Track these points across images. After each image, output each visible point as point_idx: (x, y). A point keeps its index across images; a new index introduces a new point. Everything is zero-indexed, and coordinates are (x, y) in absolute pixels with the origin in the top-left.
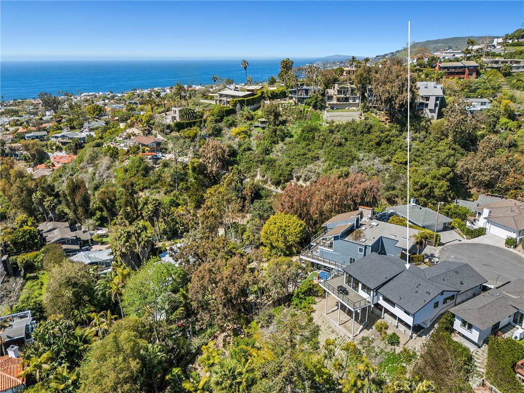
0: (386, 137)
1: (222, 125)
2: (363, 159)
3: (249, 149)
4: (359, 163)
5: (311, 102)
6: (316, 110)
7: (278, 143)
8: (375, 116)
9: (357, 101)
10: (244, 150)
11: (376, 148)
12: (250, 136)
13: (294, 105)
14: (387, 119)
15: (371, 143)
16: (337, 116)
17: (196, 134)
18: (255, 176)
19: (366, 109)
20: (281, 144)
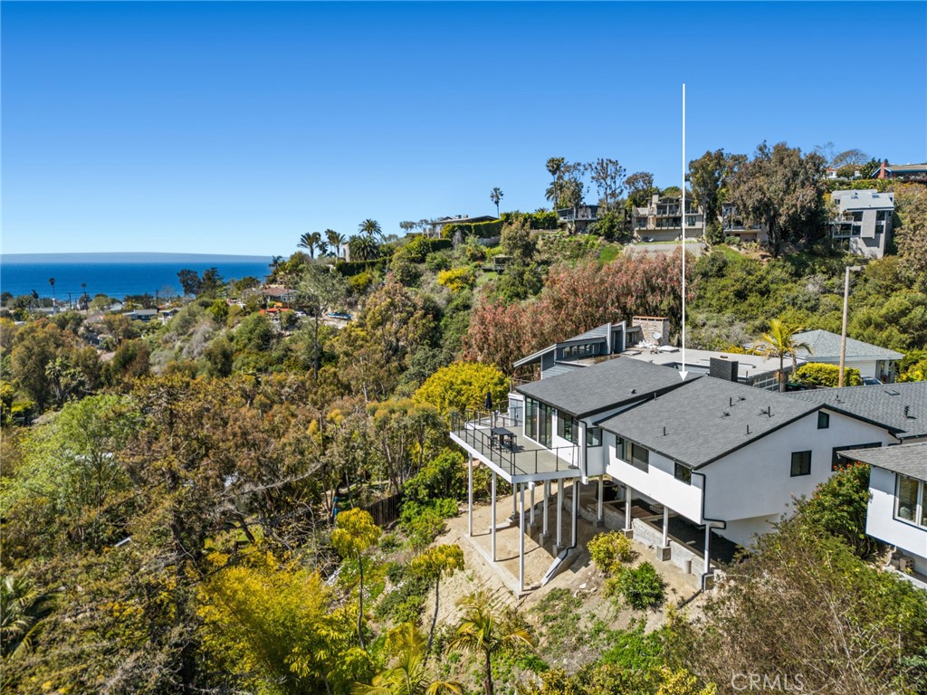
0: (759, 282)
1: (422, 267)
2: (704, 325)
3: (467, 307)
4: (695, 331)
5: (601, 228)
6: (612, 242)
7: (525, 297)
8: (736, 249)
9: (699, 225)
10: (457, 309)
11: (735, 303)
12: (472, 286)
13: (568, 236)
14: (763, 257)
15: (724, 293)
17: (370, 280)
19: (719, 238)
20: (532, 299)
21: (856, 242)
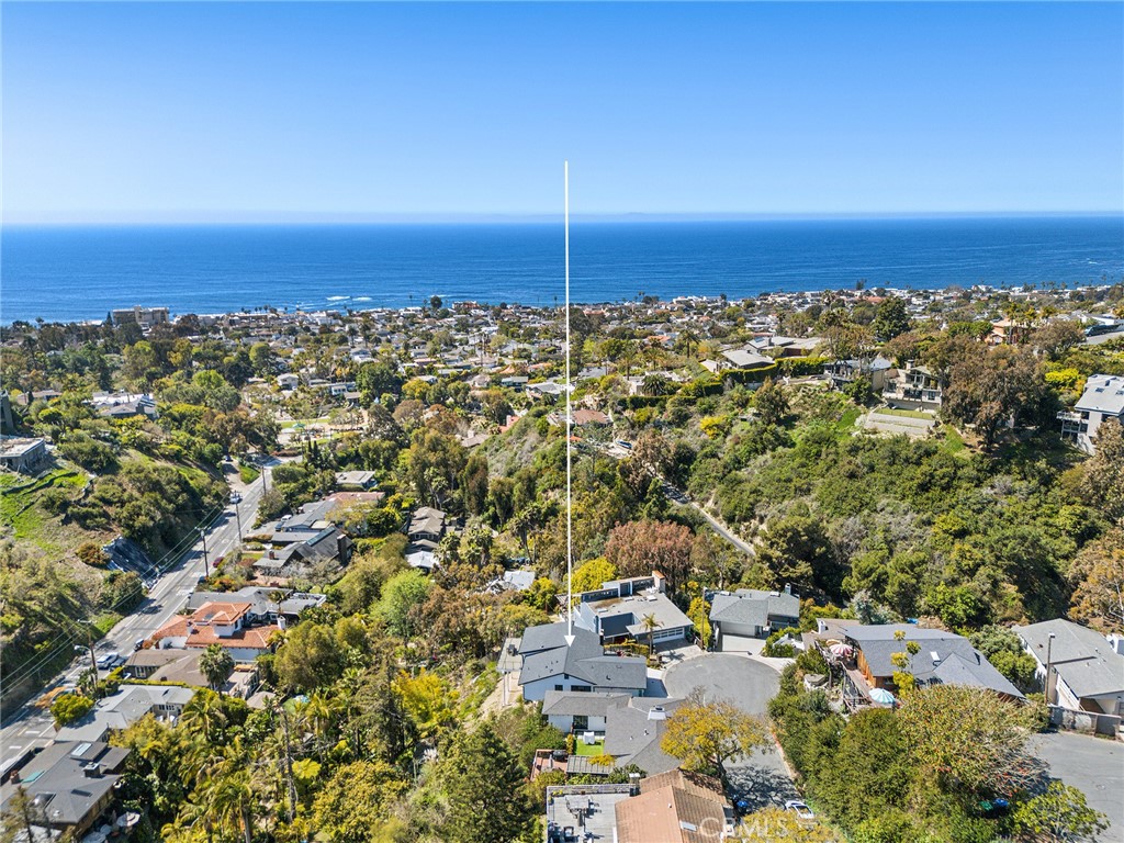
1: (693, 409)
2: (883, 509)
3: (714, 455)
4: (872, 515)
6: (859, 404)
7: (763, 452)
8: (959, 432)
9: (936, 400)
10: (706, 456)
11: (916, 494)
12: (727, 434)
14: (981, 443)
15: (909, 484)
16: (890, 422)
17: (649, 418)
18: (707, 500)
20: (769, 454)
21: (1082, 437)
